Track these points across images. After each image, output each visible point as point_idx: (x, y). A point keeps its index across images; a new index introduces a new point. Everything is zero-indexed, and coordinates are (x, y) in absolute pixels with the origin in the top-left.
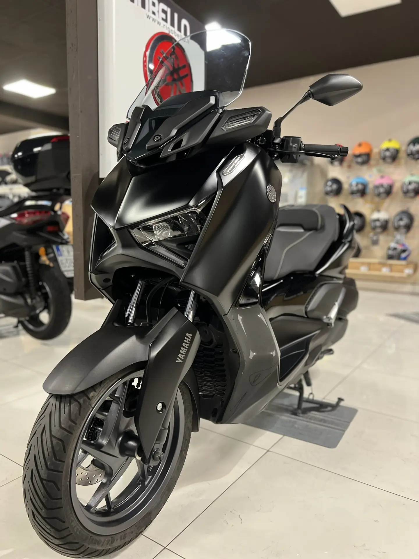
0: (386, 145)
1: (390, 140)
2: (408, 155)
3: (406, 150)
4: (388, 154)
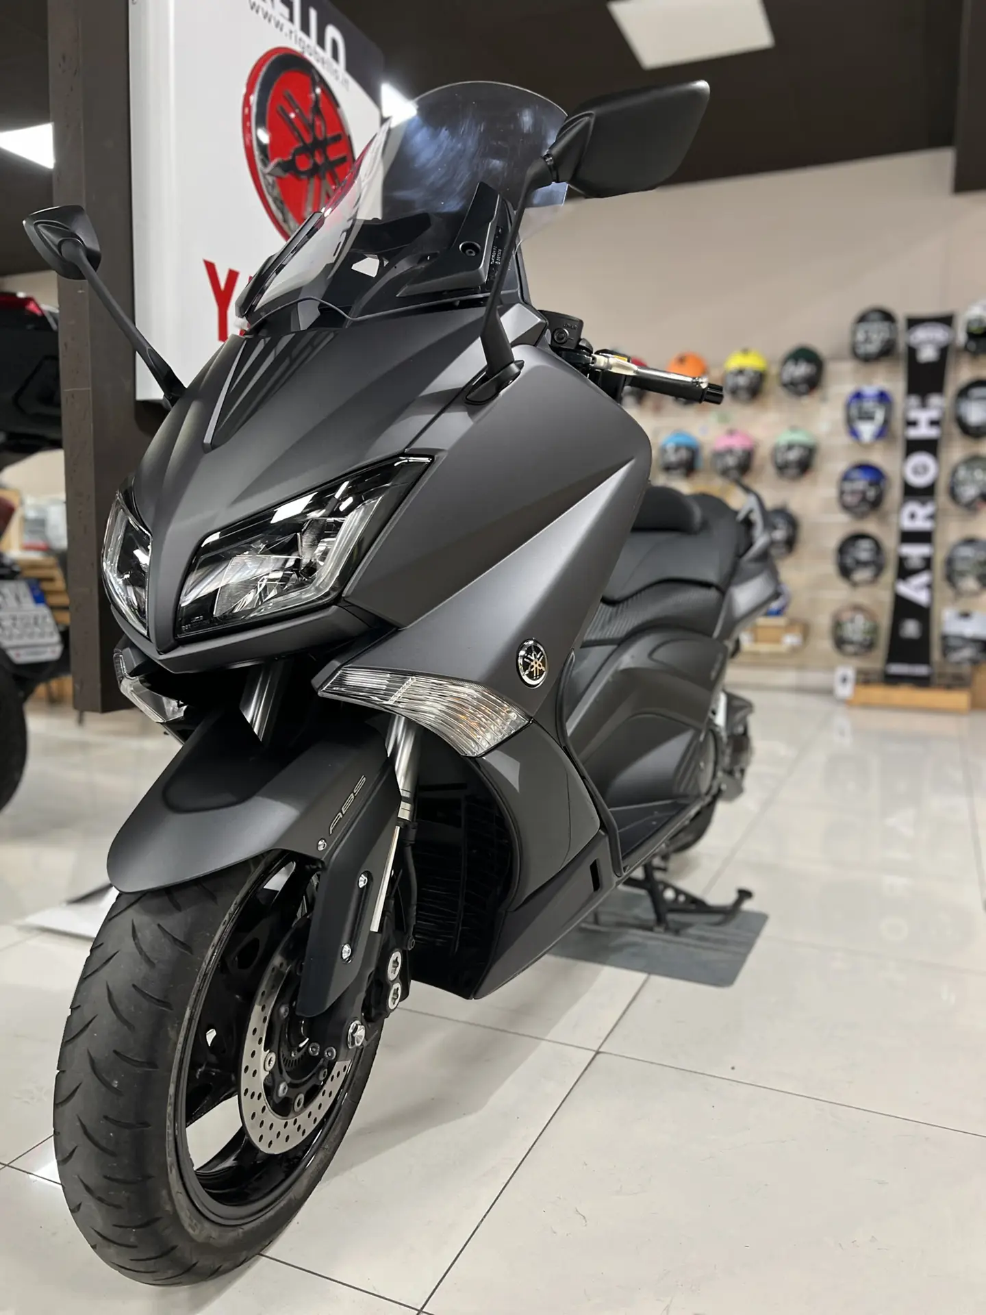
0: (736, 361)
1: (745, 351)
2: (785, 385)
3: (780, 375)
4: (742, 381)
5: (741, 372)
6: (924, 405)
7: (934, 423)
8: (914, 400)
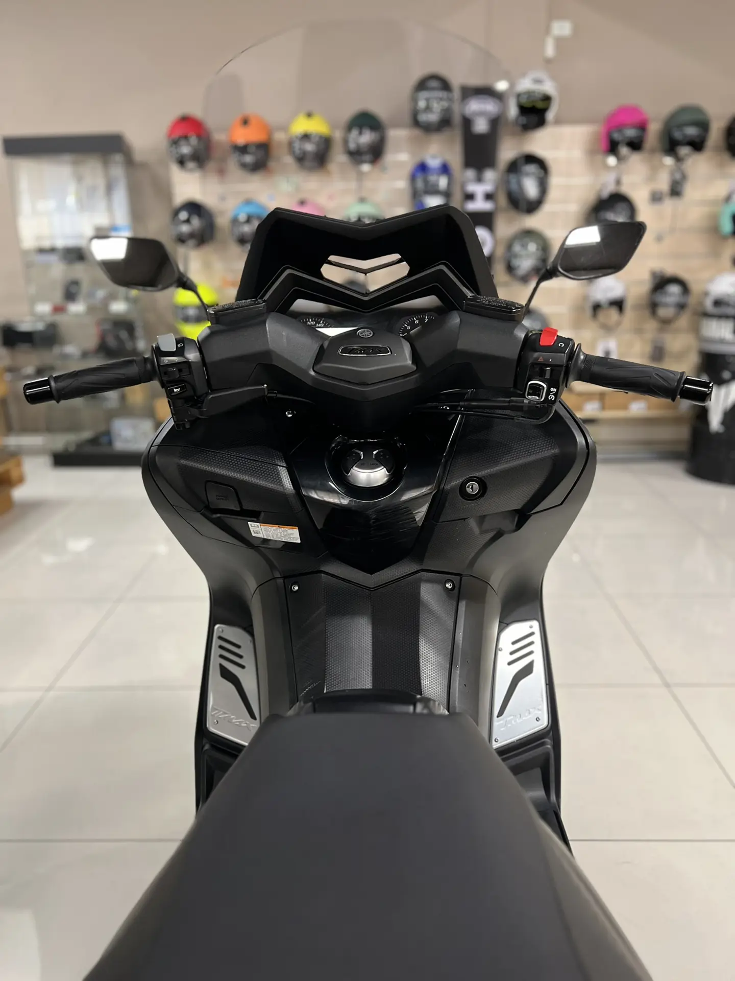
0: (301, 126)
1: (309, 115)
2: (350, 153)
3: (345, 142)
5: (306, 137)
6: (479, 179)
7: (489, 197)
8: (470, 173)
